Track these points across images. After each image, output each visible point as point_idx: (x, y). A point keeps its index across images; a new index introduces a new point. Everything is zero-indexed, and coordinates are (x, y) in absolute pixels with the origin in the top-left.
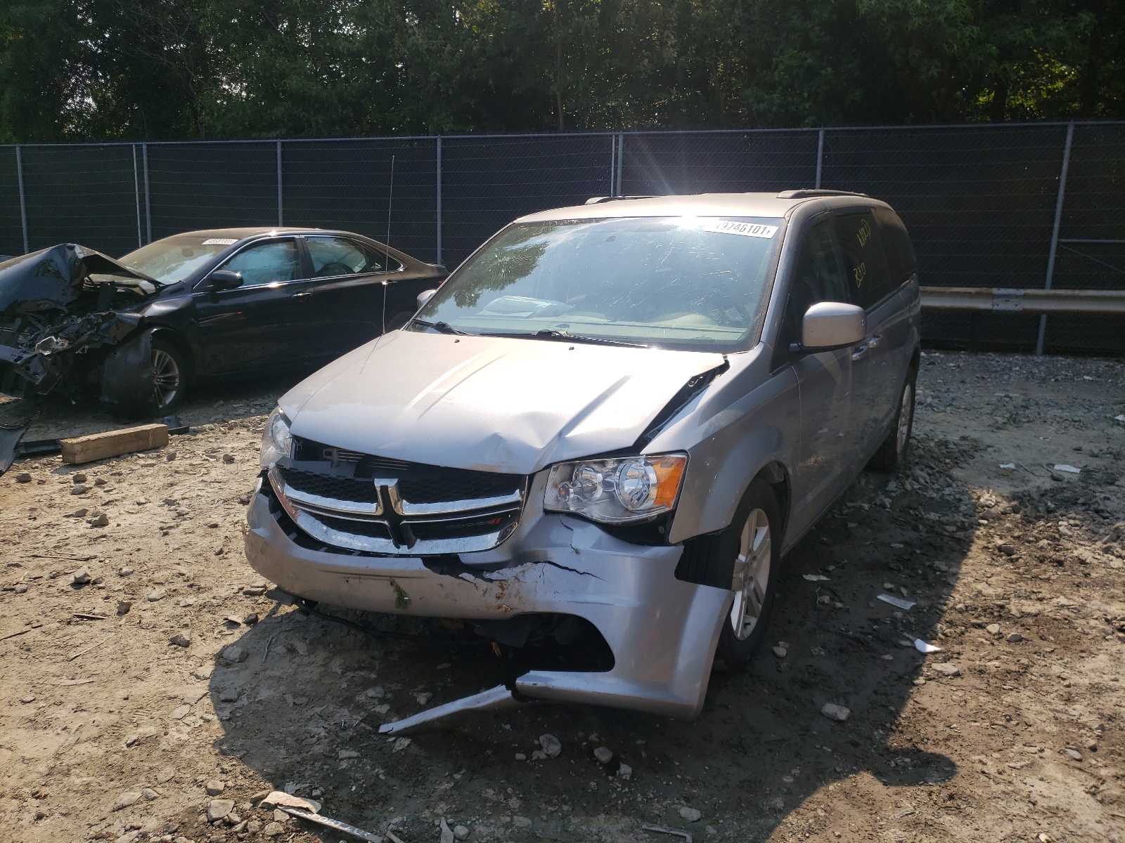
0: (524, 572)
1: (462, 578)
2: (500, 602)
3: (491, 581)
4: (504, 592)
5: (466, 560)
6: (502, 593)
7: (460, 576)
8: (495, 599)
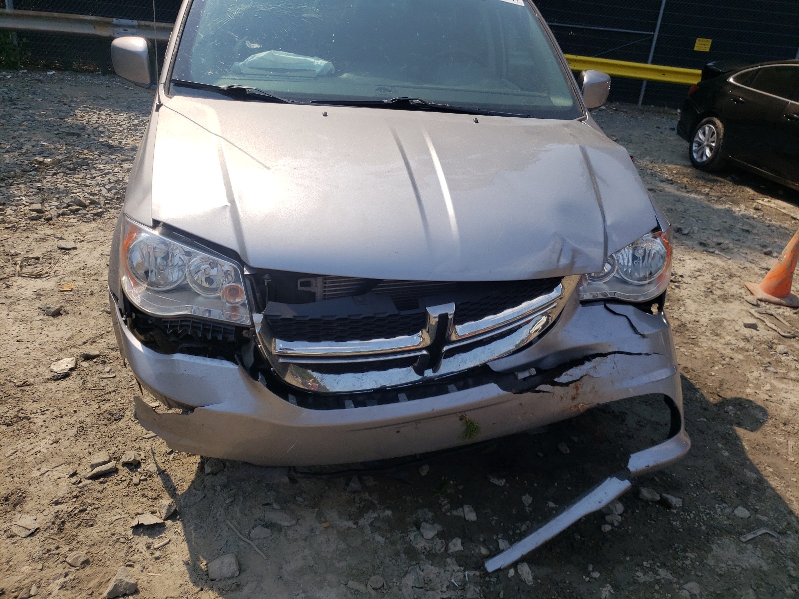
0: (595, 368)
1: (539, 391)
2: (575, 402)
3: (567, 384)
4: (579, 392)
5: (497, 367)
6: (577, 394)
7: (537, 389)
8: (571, 401)
